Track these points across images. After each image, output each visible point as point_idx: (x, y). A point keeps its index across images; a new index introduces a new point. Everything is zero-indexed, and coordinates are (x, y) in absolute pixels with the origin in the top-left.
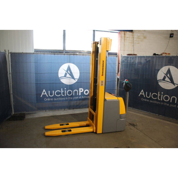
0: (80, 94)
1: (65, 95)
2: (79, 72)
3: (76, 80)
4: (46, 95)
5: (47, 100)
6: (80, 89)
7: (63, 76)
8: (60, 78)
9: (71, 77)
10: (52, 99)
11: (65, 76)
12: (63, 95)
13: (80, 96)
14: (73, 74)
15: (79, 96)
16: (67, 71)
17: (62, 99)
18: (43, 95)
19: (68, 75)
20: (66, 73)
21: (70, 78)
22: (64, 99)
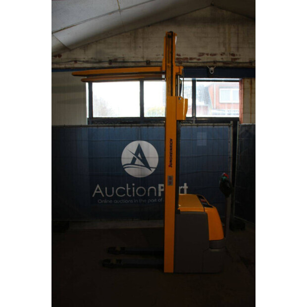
0: (160, 195)
1: (132, 195)
2: (157, 155)
3: (152, 169)
4: (100, 193)
5: (102, 202)
6: (160, 186)
7: (130, 163)
8: (124, 167)
9: (143, 165)
10: (111, 201)
11: (133, 163)
12: (129, 194)
13: (160, 197)
14: (147, 159)
15: (157, 197)
16: (136, 154)
17: (128, 202)
18: (96, 193)
19: (138, 162)
20: (134, 158)
21: (141, 166)
22: (131, 201)
